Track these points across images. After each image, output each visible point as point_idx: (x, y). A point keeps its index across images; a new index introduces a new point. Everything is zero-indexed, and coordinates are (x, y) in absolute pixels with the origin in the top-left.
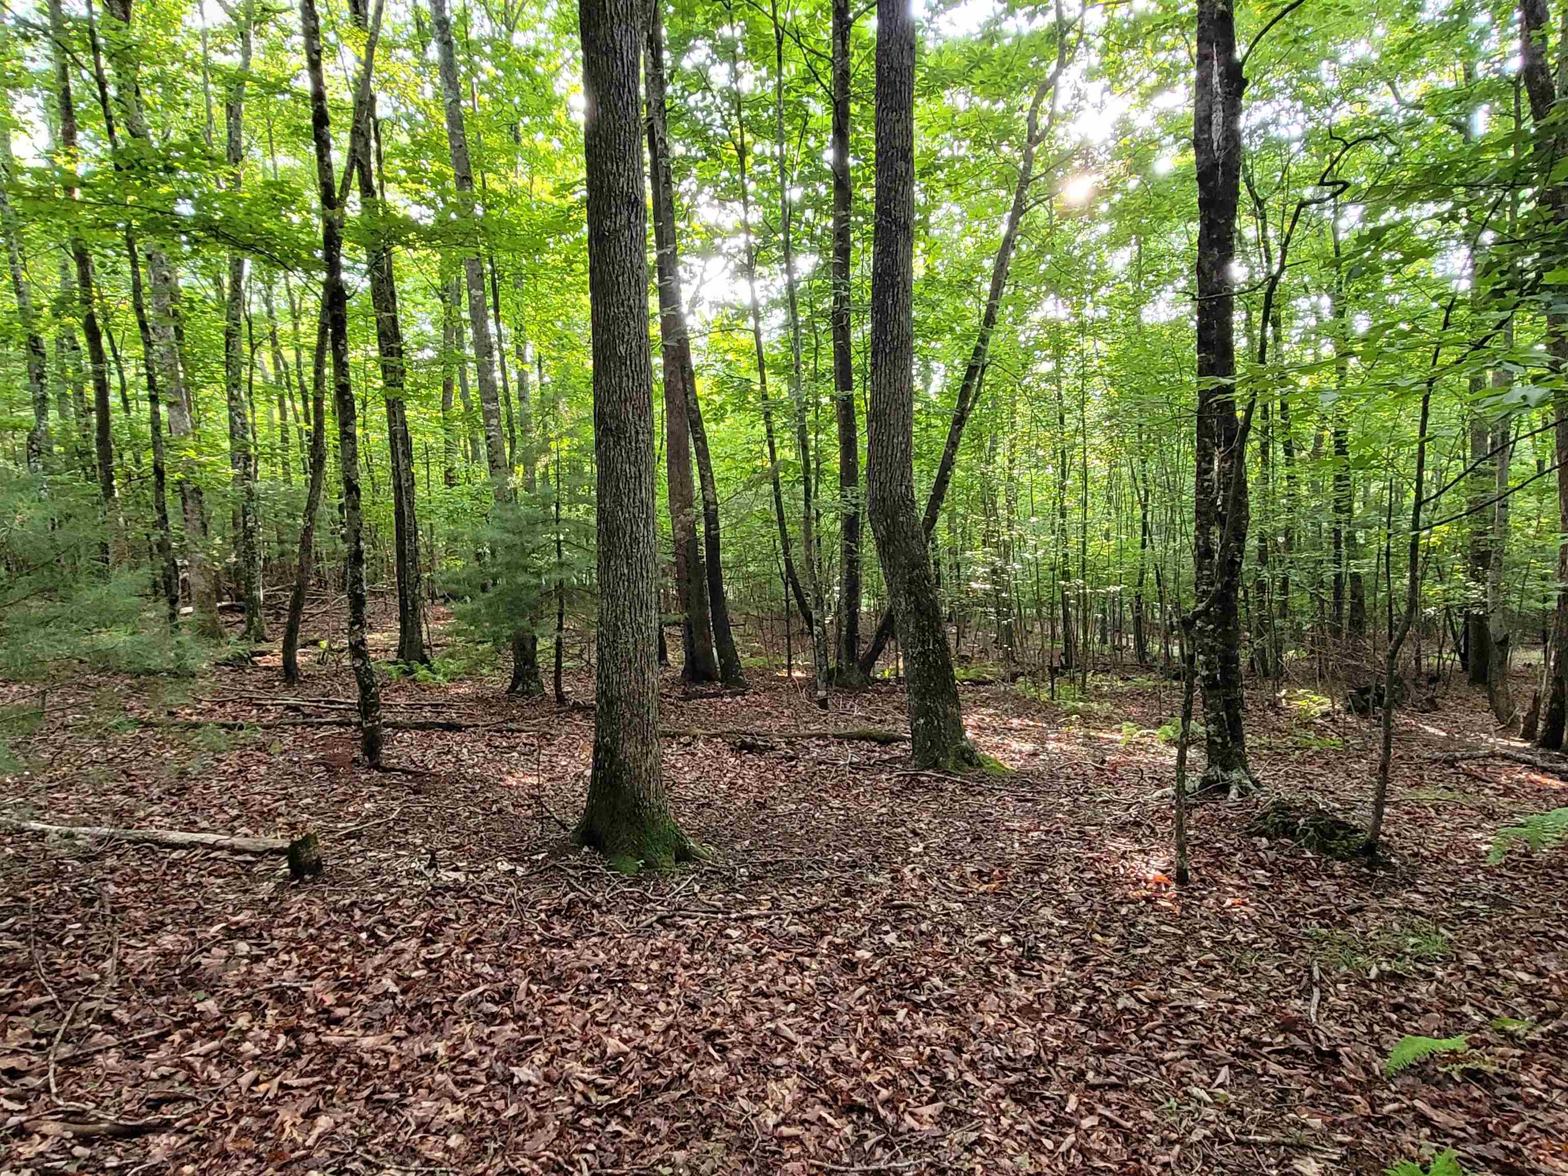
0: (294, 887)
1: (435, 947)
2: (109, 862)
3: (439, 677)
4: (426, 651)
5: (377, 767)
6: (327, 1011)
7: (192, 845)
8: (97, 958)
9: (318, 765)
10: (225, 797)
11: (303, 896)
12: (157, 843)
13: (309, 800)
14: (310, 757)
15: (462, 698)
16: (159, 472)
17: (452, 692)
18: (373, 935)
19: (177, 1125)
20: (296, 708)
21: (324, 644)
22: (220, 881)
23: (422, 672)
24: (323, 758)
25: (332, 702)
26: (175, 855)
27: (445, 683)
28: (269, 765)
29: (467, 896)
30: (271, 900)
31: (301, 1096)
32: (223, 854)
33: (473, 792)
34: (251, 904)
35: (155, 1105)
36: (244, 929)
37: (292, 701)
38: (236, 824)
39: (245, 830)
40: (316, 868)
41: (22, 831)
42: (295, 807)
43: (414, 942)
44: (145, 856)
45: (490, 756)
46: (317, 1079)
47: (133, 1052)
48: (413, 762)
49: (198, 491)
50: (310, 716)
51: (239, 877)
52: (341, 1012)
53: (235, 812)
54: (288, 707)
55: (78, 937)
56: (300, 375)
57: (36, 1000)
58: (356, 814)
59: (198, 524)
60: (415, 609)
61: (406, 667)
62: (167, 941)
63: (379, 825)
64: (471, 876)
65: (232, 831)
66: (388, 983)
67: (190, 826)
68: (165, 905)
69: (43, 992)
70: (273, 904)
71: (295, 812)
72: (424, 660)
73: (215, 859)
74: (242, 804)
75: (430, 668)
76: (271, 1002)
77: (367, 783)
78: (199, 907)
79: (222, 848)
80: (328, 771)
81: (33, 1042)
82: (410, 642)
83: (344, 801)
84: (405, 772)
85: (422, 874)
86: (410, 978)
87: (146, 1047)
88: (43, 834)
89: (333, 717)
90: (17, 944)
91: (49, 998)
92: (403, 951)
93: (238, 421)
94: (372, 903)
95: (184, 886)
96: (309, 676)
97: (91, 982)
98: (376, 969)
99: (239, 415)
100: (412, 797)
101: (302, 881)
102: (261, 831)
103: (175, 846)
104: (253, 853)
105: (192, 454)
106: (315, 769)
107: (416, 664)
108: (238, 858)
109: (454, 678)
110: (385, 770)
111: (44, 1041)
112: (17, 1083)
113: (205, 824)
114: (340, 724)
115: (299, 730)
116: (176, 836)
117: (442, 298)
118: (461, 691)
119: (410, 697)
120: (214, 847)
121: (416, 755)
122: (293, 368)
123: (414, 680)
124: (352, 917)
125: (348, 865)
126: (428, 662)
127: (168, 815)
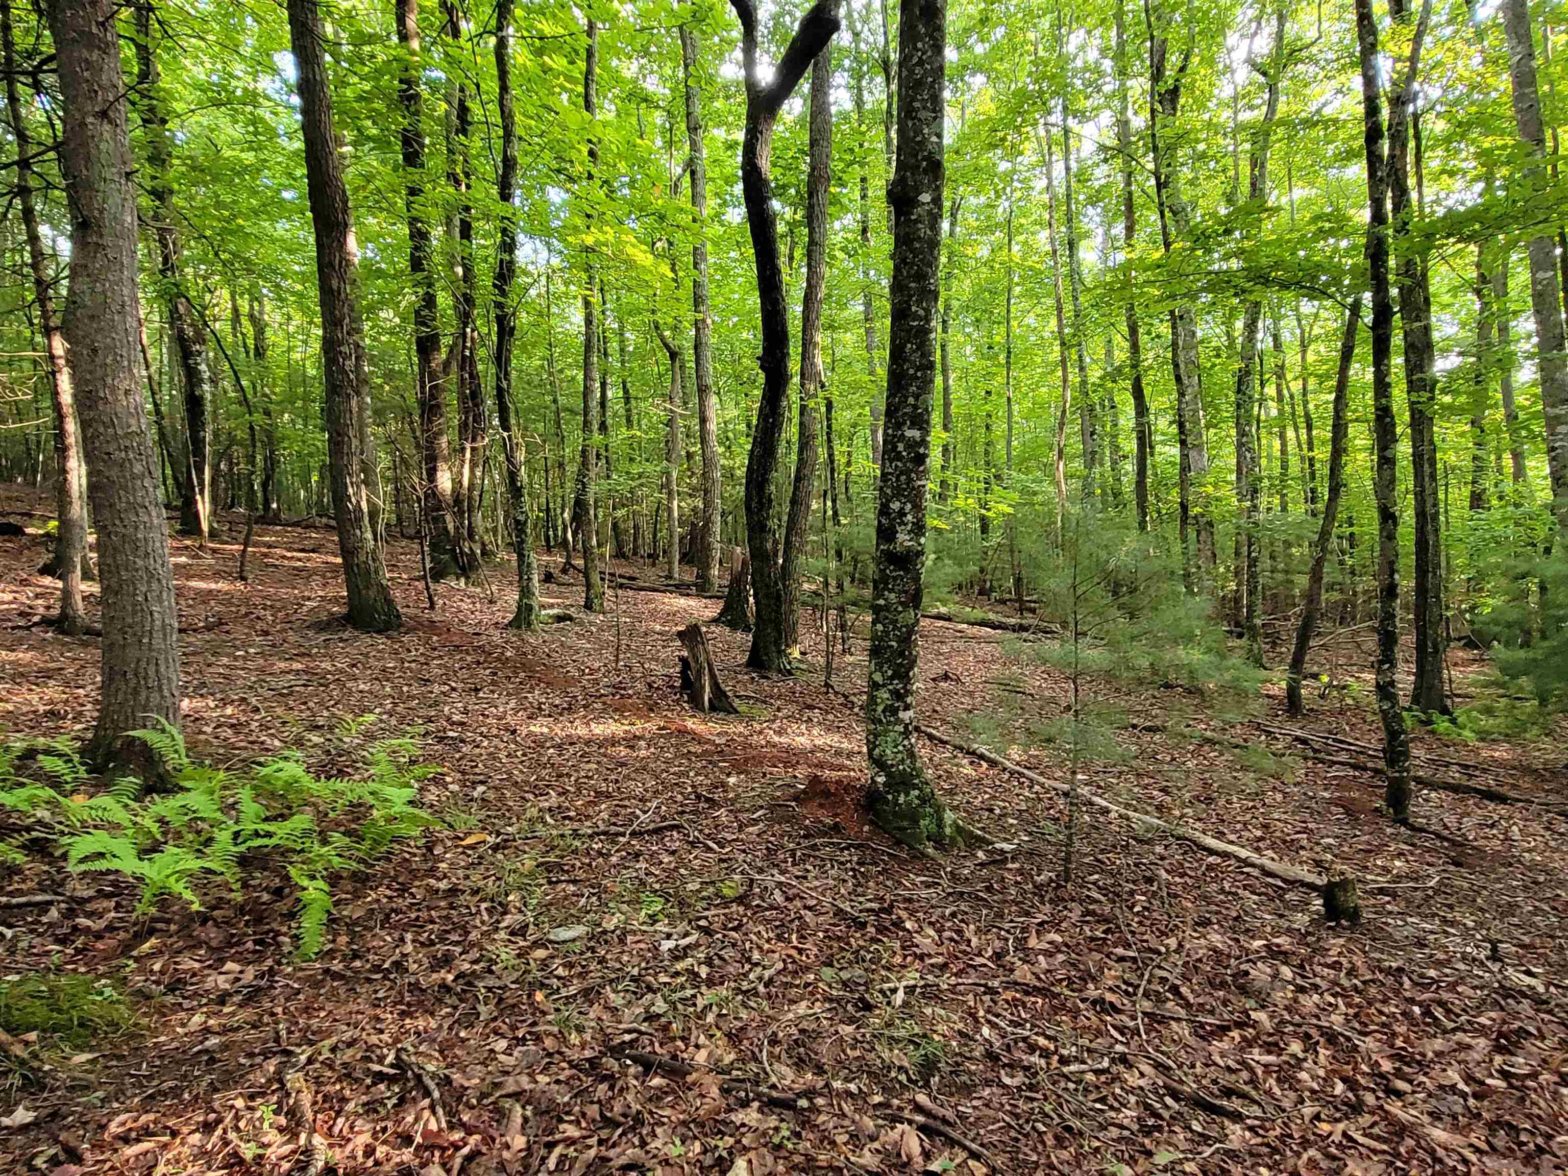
0: (1330, 928)
1: (1513, 1059)
2: (1159, 849)
3: (1467, 733)
4: (1449, 702)
5: (1404, 822)
6: (1382, 1076)
7: (1226, 855)
8: (1163, 933)
9: (1337, 805)
10: (1249, 816)
11: (1341, 941)
12: (1195, 843)
13: (1331, 841)
14: (1326, 795)
15: (1501, 764)
16: (1184, 507)
17: (1484, 754)
18: (1427, 1013)
19: (1248, 1121)
20: (1304, 741)
21: (1325, 679)
22: (1255, 897)
23: (1442, 725)
24: (1339, 798)
25: (1342, 742)
26: (1211, 859)
27: (1473, 742)
28: (1285, 795)
29: (1550, 1012)
30: (1308, 933)
31: (1369, 1158)
32: (1255, 872)
33: (1536, 883)
34: (1289, 931)
35: (1228, 1093)
36: (1285, 953)
37: (1299, 733)
38: (1261, 844)
39: (1270, 853)
40: (1354, 915)
41: (1092, 804)
42: (1318, 844)
43: (1482, 1043)
44: (1185, 853)
45: (1552, 844)
46: (1385, 1147)
47: (1201, 1032)
48: (1446, 827)
49: (1210, 524)
50: (1319, 751)
51: (1272, 900)
52: (1401, 1085)
53: (1259, 833)
54: (1297, 739)
55: (1144, 908)
56: (1305, 403)
57: (1120, 951)
58: (1386, 870)
59: (1209, 553)
60: (1436, 651)
61: (1423, 717)
62: (1216, 939)
63: (1416, 889)
64: (1552, 989)
65: (1258, 850)
66: (1454, 1076)
67: (1220, 835)
68: (1209, 904)
69: (1127, 946)
70: (1310, 939)
71: (1318, 849)
72: (1445, 711)
73: (1248, 874)
74: (1266, 827)
75: (1453, 721)
76: (1322, 1040)
77: (1395, 837)
78: (1239, 917)
79: (1253, 865)
80: (1347, 813)
81: (1124, 987)
82: (1430, 688)
83: (1370, 851)
84: (1438, 836)
85: (1482, 963)
86: (1482, 1083)
87: (1212, 1033)
88: (1106, 811)
89: (1343, 757)
90: (1103, 899)
91: (1132, 954)
92: (1469, 1047)
93: (1248, 455)
94: (1422, 976)
95: (1222, 891)
96: (1312, 710)
97: (1159, 953)
98: (1439, 1054)
99: (1249, 450)
100: (1452, 868)
101: (1339, 924)
102: (1286, 859)
103: (1211, 852)
104: (1284, 881)
105: (1210, 489)
106: (1333, 809)
107: (1435, 715)
108: (1269, 880)
109: (1483, 736)
110: (1413, 828)
111: (1131, 989)
112: (1117, 1016)
113: (1233, 837)
114: (1355, 767)
115: (1310, 764)
116: (1211, 842)
117: (1478, 292)
118: (1497, 754)
119: (1430, 750)
120: (1246, 862)
121: (1451, 820)
122: (1298, 398)
123: (1433, 732)
124: (1401, 984)
125: (1388, 924)
126: (1450, 714)
127: (1200, 820)
